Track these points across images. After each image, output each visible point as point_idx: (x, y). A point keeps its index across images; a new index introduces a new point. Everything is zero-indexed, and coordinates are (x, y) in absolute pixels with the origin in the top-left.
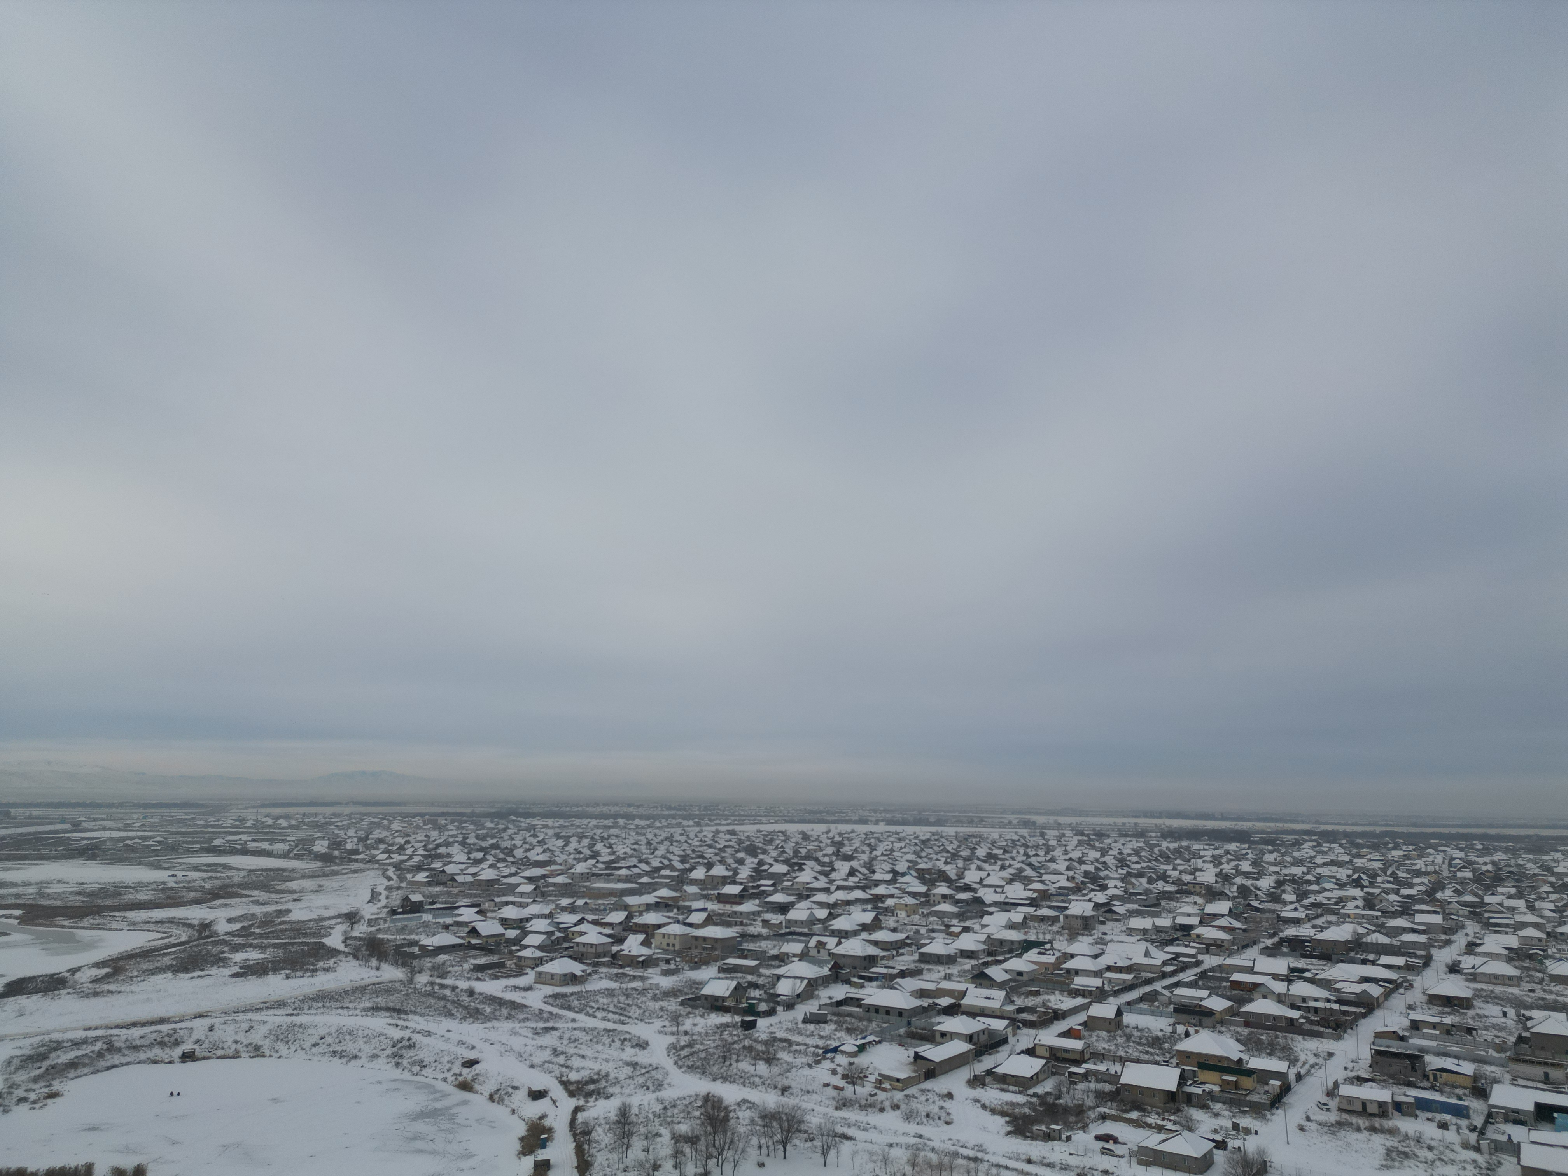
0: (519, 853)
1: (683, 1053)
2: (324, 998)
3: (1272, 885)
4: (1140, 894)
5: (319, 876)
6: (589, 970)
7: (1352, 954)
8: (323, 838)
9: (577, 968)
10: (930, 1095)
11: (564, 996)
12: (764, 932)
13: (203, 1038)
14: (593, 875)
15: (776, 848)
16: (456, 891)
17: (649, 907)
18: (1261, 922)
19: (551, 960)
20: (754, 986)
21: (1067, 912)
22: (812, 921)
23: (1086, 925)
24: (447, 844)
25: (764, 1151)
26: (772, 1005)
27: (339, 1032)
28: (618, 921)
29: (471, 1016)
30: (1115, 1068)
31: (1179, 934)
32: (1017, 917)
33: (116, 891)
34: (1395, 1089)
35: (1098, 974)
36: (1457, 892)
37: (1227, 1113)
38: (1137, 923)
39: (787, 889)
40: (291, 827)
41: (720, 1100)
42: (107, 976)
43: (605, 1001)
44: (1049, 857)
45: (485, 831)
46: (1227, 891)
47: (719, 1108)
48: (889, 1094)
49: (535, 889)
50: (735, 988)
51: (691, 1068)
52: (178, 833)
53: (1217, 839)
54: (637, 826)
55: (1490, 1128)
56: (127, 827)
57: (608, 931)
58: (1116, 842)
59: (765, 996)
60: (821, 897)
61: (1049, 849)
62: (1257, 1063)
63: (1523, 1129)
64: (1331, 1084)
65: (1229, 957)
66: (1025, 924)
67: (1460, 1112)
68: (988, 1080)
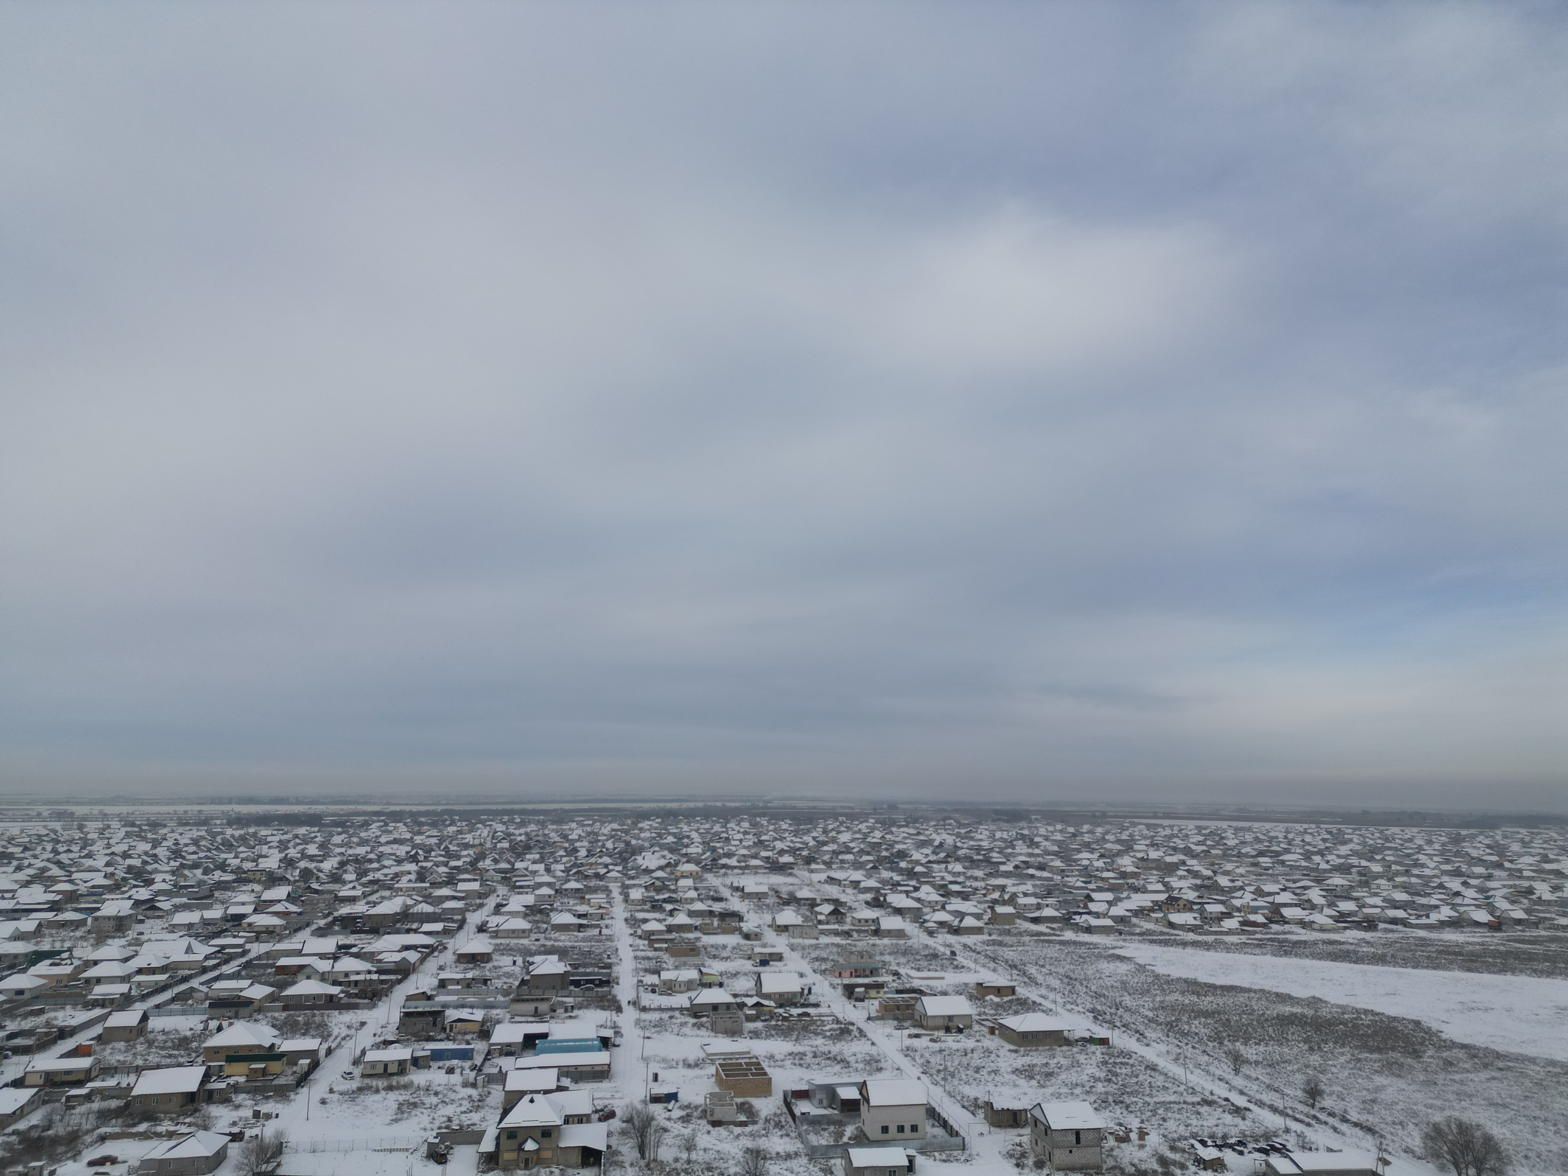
3: (336, 866)
4: (192, 887)
7: (398, 925)
18: (318, 903)
21: (98, 914)
23: (119, 926)
30: (128, 1080)
31: (229, 925)
32: (28, 925)
34: (416, 1045)
35: (125, 979)
37: (249, 1103)
38: (183, 918)
44: (85, 852)
46: (288, 876)
53: (287, 824)
55: (487, 1064)
58: (173, 831)
61: (86, 843)
62: (289, 1045)
63: (511, 1059)
64: (358, 1053)
65: (278, 942)
66: (38, 933)
67: (466, 1055)
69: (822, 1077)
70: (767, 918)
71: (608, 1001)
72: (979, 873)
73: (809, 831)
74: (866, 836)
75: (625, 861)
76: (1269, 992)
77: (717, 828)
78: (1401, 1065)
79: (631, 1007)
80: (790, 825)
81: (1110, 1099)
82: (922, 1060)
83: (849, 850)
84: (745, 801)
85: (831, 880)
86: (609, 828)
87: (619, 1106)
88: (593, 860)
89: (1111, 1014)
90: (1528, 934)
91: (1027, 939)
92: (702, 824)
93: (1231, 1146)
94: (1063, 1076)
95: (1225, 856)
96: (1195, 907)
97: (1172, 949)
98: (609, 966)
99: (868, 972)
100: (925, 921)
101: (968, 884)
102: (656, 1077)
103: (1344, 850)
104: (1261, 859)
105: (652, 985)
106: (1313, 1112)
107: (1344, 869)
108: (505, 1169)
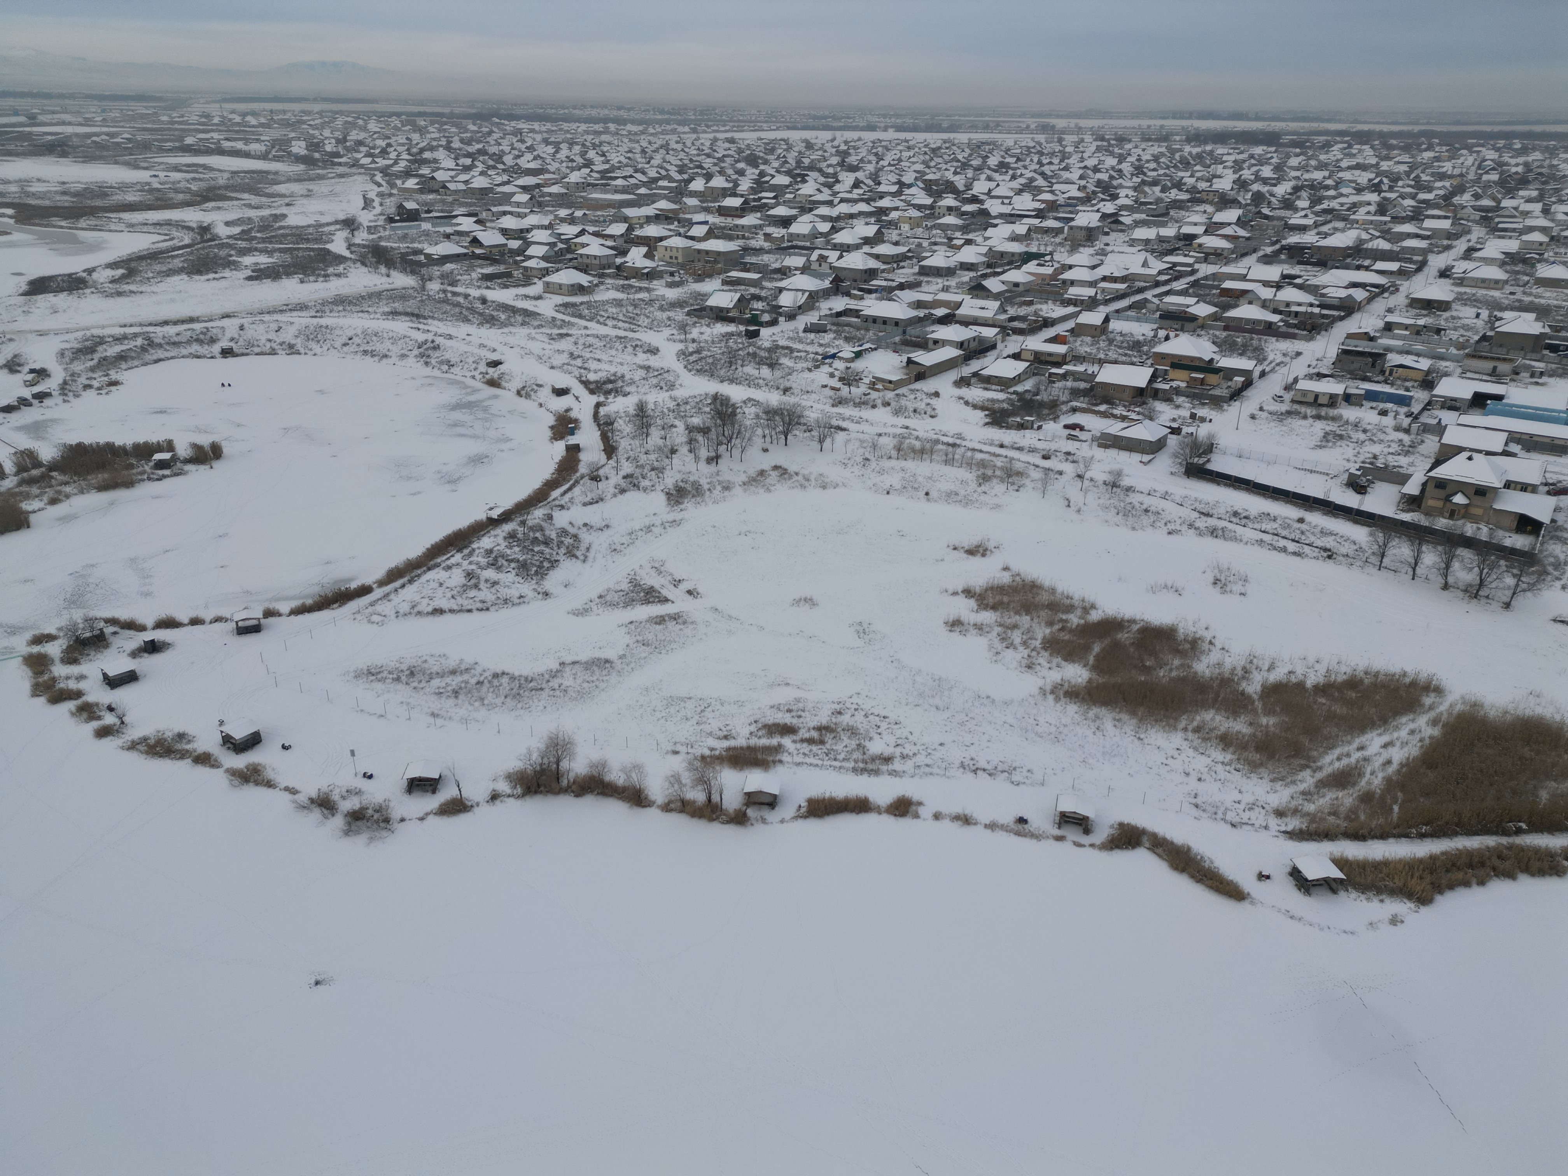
0: (509, 160)
1: (692, 358)
2: (342, 302)
3: (1289, 191)
4: (1151, 203)
5: (305, 180)
6: (596, 281)
7: (1349, 260)
8: (299, 139)
9: (583, 279)
10: (919, 394)
11: (574, 305)
12: (766, 245)
13: (236, 336)
14: (589, 185)
15: (778, 158)
16: (450, 199)
17: (649, 220)
18: (1267, 229)
19: (557, 271)
20: (758, 298)
21: (1072, 224)
22: (815, 235)
23: (1090, 235)
24: (432, 149)
25: (768, 439)
26: (774, 316)
27: (365, 333)
28: (619, 233)
29: (487, 322)
30: (1092, 369)
31: (1181, 244)
32: (1020, 229)
33: (101, 191)
34: (1351, 383)
35: (1092, 284)
36: (1477, 196)
37: (1188, 405)
38: (1142, 233)
39: (789, 201)
40: (262, 125)
41: (728, 399)
42: (123, 277)
43: (614, 310)
44: (1064, 164)
45: (469, 135)
46: (1240, 199)
47: (727, 405)
48: (881, 394)
49: (531, 199)
50: (739, 300)
51: (700, 372)
52: (145, 129)
53: (1244, 142)
54: (630, 132)
55: (1426, 413)
56: (88, 122)
57: (610, 243)
58: (1136, 147)
59: (767, 308)
60: (824, 210)
61: (1064, 156)
62: (1227, 362)
63: (1455, 414)
64: (1291, 380)
65: (1225, 265)
66: (1028, 236)
67: (1403, 401)
68: (973, 380)
108: (1427, 514)
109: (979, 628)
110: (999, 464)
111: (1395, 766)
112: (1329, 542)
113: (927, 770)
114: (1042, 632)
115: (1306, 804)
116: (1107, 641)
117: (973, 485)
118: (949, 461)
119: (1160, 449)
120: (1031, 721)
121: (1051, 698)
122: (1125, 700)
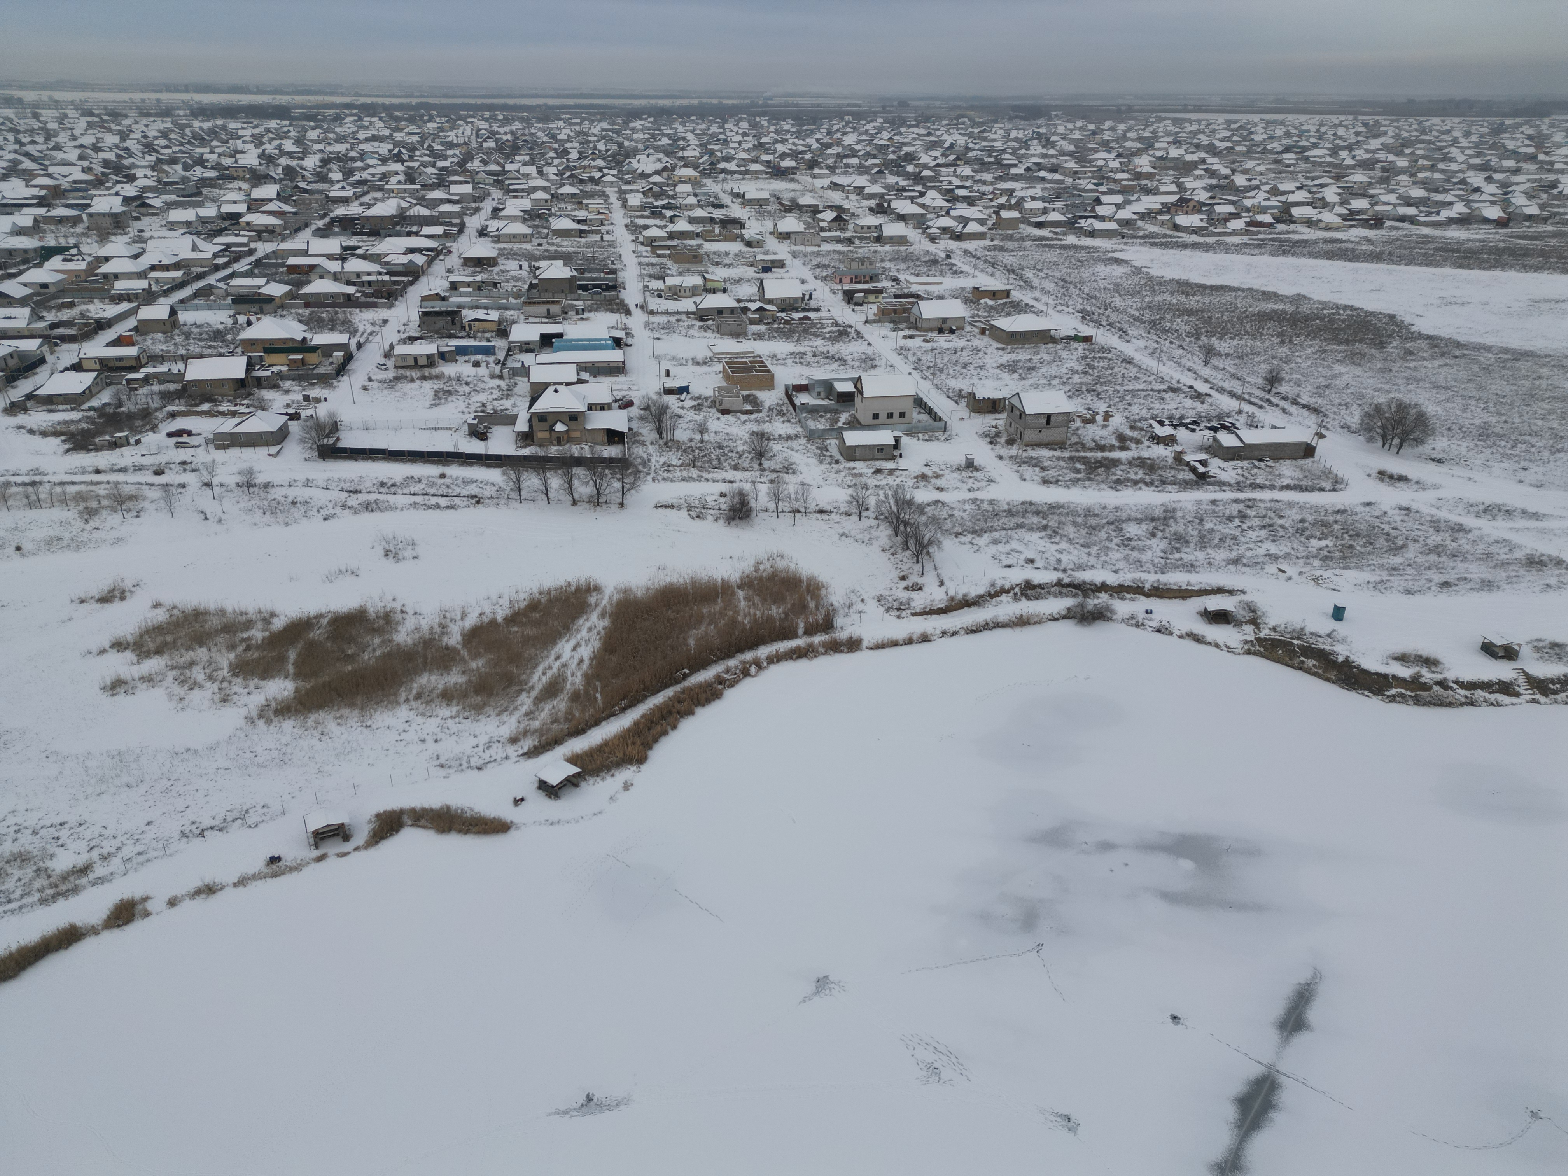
3: (318, 164)
4: (177, 183)
7: (398, 228)
18: (310, 204)
21: (90, 210)
23: (117, 222)
30: (178, 367)
31: (226, 223)
32: (25, 219)
34: (440, 342)
35: (142, 275)
36: (484, 162)
37: (297, 388)
38: (178, 215)
44: (52, 143)
46: (272, 174)
53: (255, 116)
55: (510, 358)
58: (136, 123)
61: (49, 135)
62: (320, 339)
63: (532, 355)
64: (387, 347)
65: (282, 241)
66: (36, 228)
67: (488, 351)
68: (29, 404)
69: (821, 373)
70: (769, 225)
71: (617, 304)
72: (988, 177)
73: (812, 132)
74: (873, 137)
75: (619, 164)
76: (1256, 291)
77: (714, 129)
78: (1363, 355)
79: (639, 310)
80: (792, 125)
81: (1084, 388)
82: (914, 358)
83: (854, 153)
84: (744, 98)
85: (835, 186)
86: (599, 128)
87: (636, 396)
88: (586, 163)
89: (1099, 314)
90: (1533, 230)
91: (1028, 243)
92: (698, 124)
93: (1186, 426)
94: (1044, 370)
95: (1249, 154)
96: (1204, 208)
97: (1172, 251)
98: (614, 272)
99: (868, 278)
100: (928, 227)
101: (976, 188)
102: (668, 373)
103: (1374, 144)
104: (1285, 156)
105: (657, 290)
106: (1267, 397)
107: (1366, 165)
108: (541, 445)
109: (149, 679)
110: (102, 492)
111: (587, 662)
112: (473, 489)
113: (141, 858)
114: (225, 659)
115: (531, 722)
116: (300, 645)
117: (78, 524)
118: (33, 504)
119: (285, 438)
120: (248, 755)
121: (261, 723)
122: (339, 696)
